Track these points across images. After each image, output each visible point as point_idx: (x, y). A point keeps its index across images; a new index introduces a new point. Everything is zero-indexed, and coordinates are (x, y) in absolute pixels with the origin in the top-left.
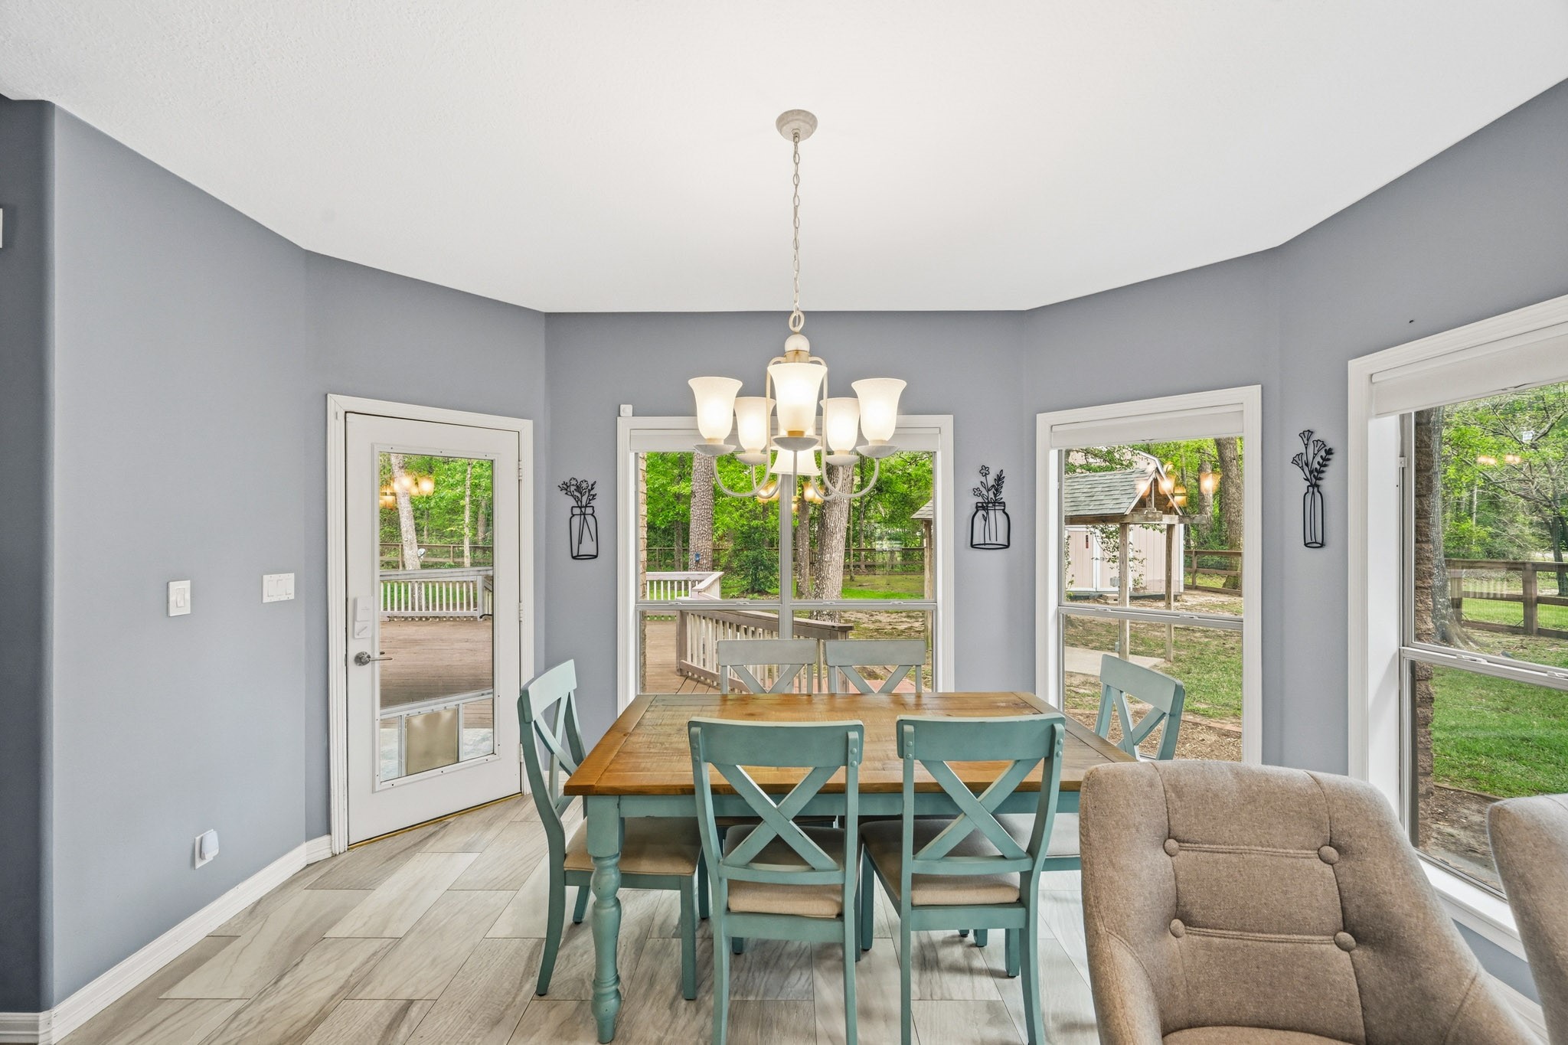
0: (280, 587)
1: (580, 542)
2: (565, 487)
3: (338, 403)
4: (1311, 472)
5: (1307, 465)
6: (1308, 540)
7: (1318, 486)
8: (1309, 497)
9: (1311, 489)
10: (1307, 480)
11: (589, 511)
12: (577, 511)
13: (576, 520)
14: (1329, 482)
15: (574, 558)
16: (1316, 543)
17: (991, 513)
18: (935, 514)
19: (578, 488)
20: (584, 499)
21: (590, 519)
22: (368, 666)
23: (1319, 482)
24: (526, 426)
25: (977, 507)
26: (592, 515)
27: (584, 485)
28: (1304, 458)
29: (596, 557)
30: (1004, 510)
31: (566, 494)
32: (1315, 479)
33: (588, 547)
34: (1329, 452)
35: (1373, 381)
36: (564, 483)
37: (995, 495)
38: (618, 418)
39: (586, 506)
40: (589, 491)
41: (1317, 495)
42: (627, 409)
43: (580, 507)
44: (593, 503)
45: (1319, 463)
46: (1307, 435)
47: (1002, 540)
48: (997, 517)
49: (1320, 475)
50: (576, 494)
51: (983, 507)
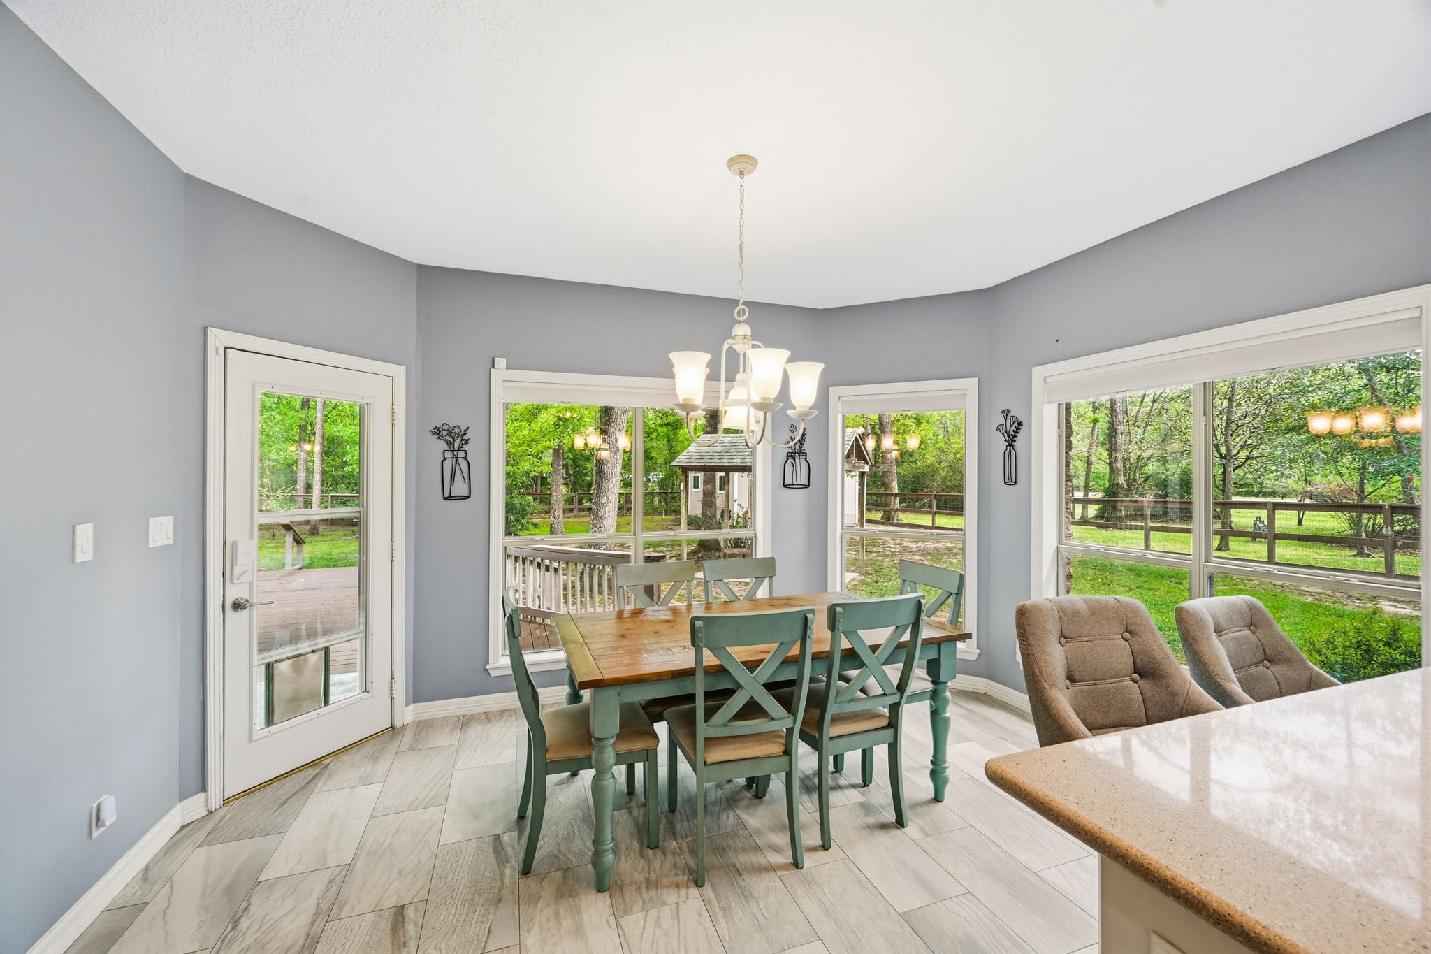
0: (162, 531)
1: (452, 483)
2: (437, 432)
3: (217, 337)
4: (1009, 436)
5: (1006, 432)
6: (1007, 480)
7: (1013, 446)
8: (1007, 452)
9: (1008, 447)
10: (1006, 441)
11: (461, 454)
12: (449, 455)
13: (448, 464)
14: (1019, 443)
15: (445, 499)
16: (1011, 482)
17: (797, 461)
18: (754, 461)
19: (451, 433)
20: (457, 444)
21: (462, 463)
22: (245, 613)
23: (1013, 443)
24: (399, 371)
25: (788, 456)
26: (465, 458)
27: (457, 430)
28: (1005, 427)
29: (468, 497)
30: (806, 459)
31: (438, 438)
32: (1011, 440)
33: (460, 488)
34: (1020, 424)
35: (1047, 381)
36: (436, 428)
37: (800, 447)
38: (492, 369)
39: (459, 450)
40: (463, 436)
41: (1013, 452)
42: (501, 362)
43: (453, 451)
44: (466, 447)
45: (1014, 431)
46: (1006, 412)
47: (805, 482)
48: (801, 464)
49: (1015, 439)
50: (448, 438)
51: (791, 456)
